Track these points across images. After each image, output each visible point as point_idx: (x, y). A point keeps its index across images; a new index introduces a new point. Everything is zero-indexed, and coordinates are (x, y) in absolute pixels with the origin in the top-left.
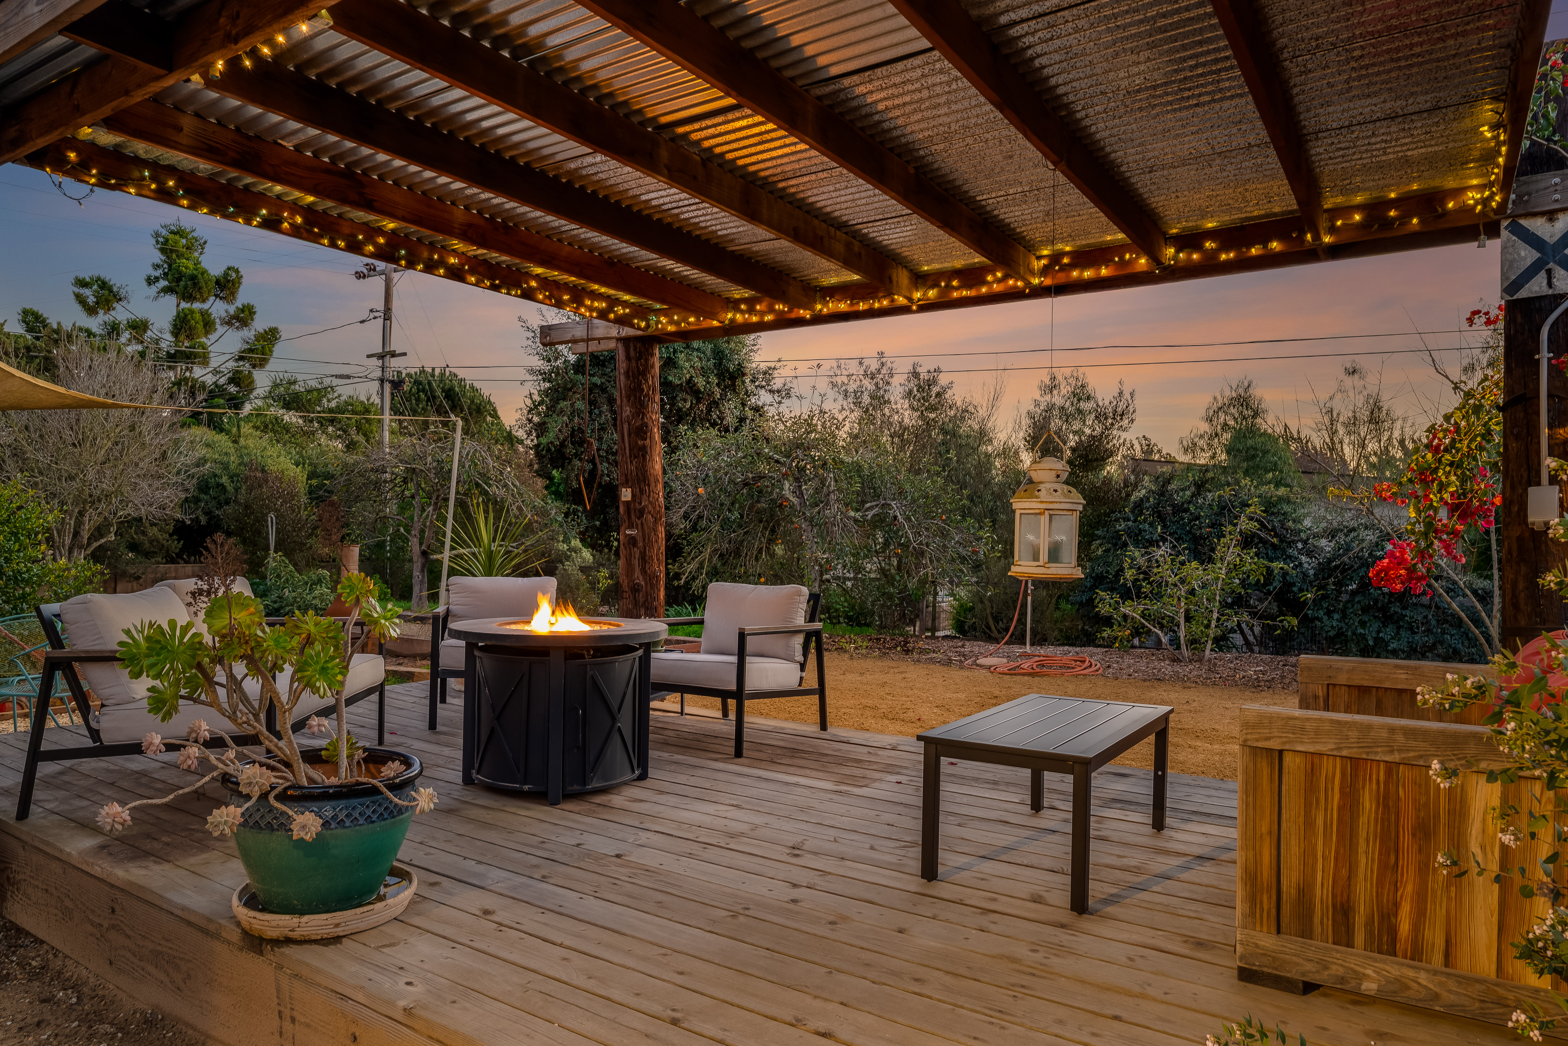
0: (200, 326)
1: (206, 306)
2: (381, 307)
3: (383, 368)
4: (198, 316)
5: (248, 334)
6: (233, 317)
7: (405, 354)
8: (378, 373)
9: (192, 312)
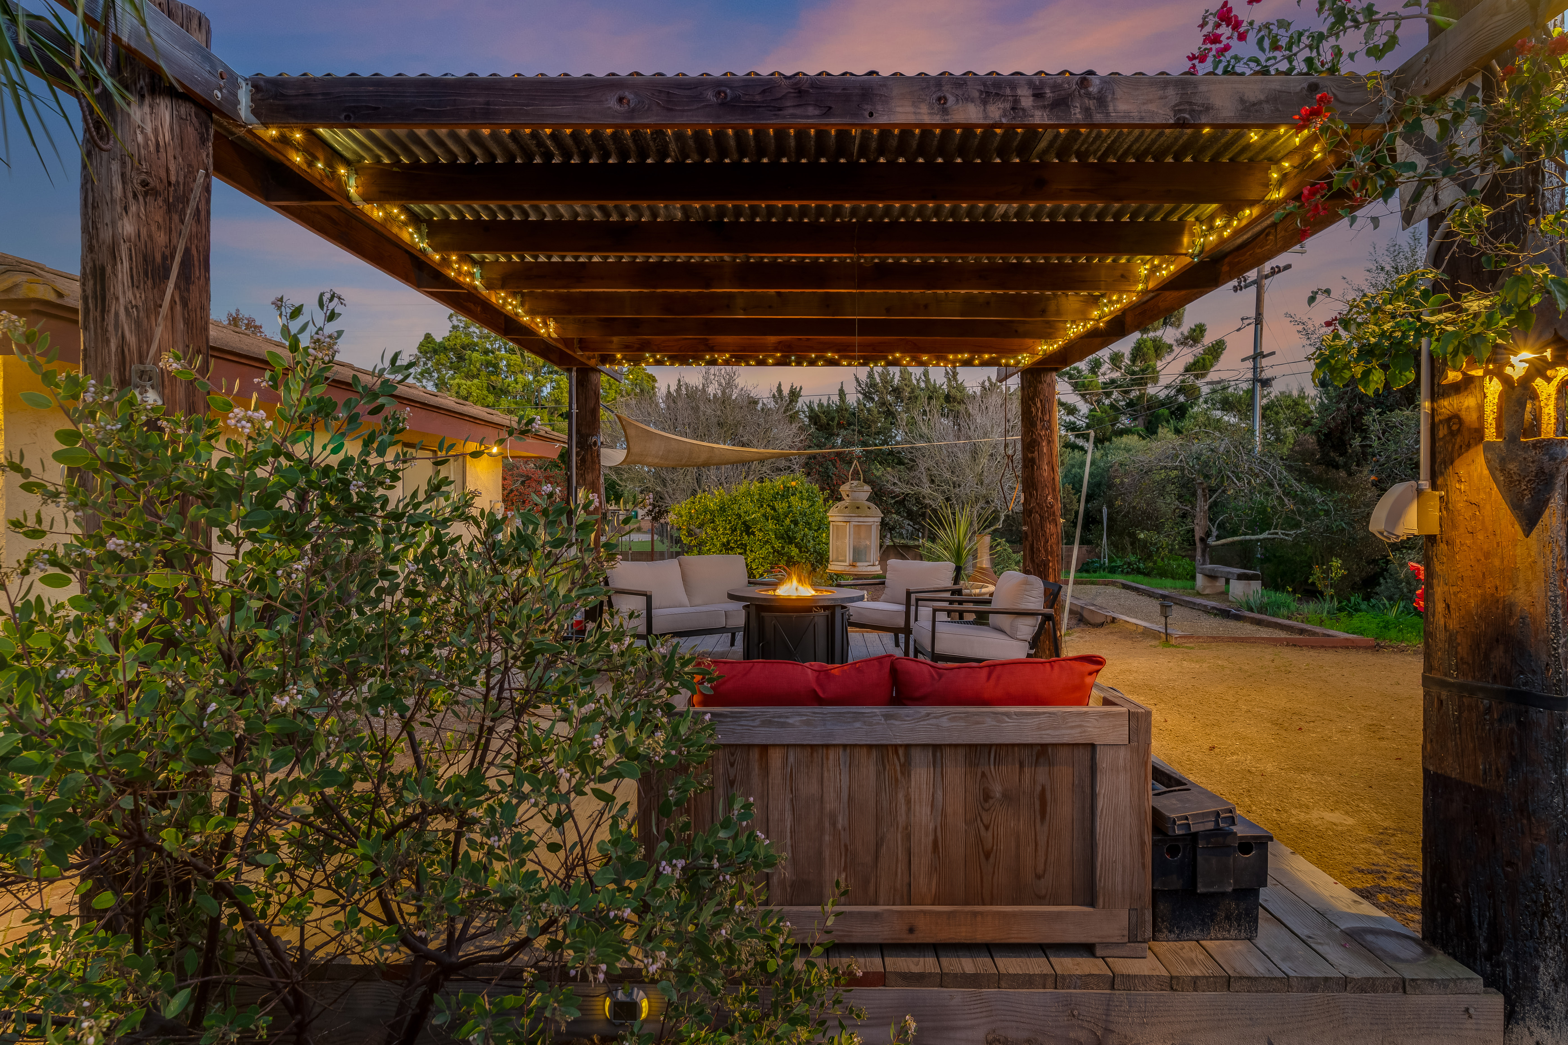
0: (1152, 352)
1: (1159, 333)
2: (1253, 315)
3: (1255, 368)
4: (1149, 344)
5: (1198, 350)
6: (1186, 338)
7: (1273, 353)
8: (1250, 375)
9: (1145, 341)
